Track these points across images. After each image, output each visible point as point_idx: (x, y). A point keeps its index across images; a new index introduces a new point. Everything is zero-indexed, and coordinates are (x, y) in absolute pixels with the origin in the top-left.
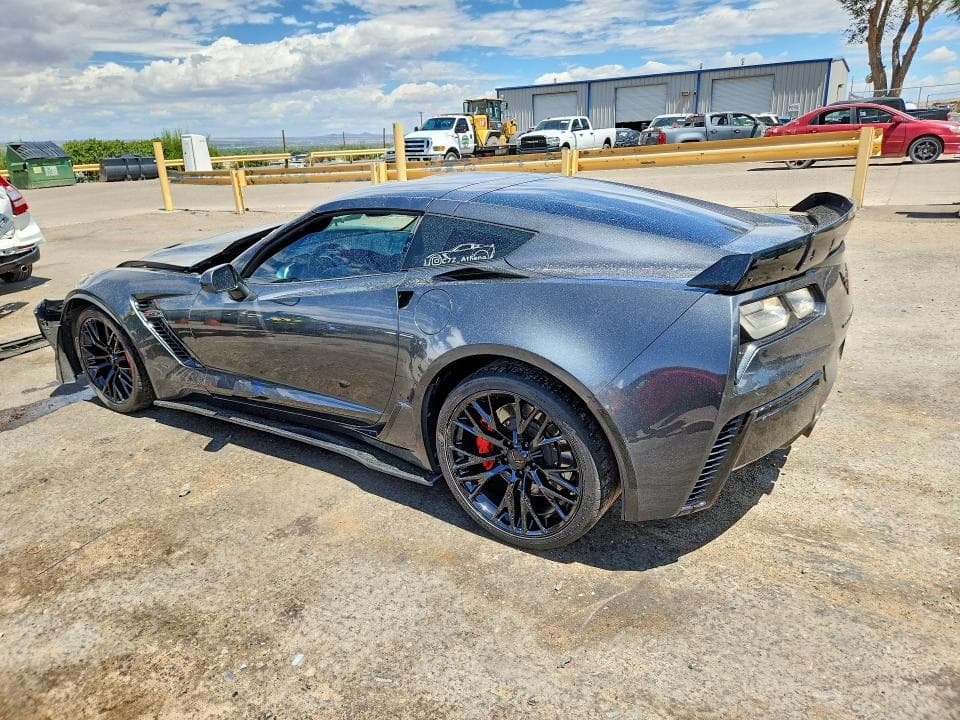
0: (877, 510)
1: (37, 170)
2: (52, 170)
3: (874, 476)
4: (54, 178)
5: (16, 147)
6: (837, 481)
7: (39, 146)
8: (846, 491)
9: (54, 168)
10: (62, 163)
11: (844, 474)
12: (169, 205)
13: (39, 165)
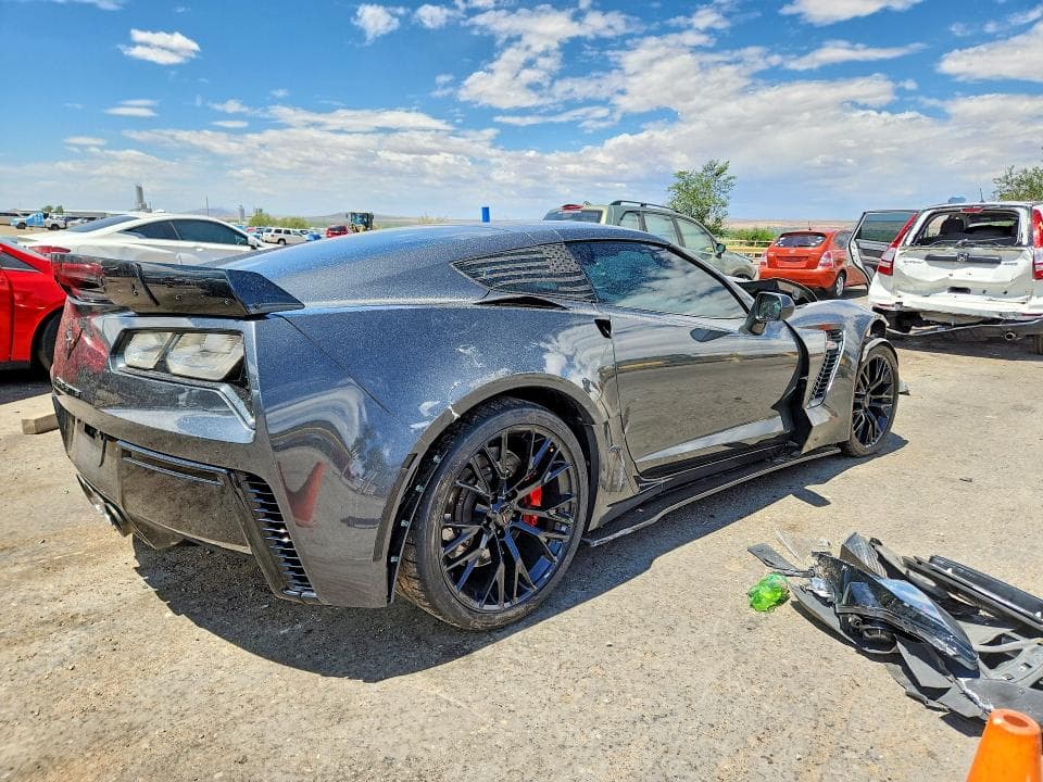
0: (14, 604)
3: (45, 637)
6: (82, 610)
8: (61, 605)
11: (81, 620)
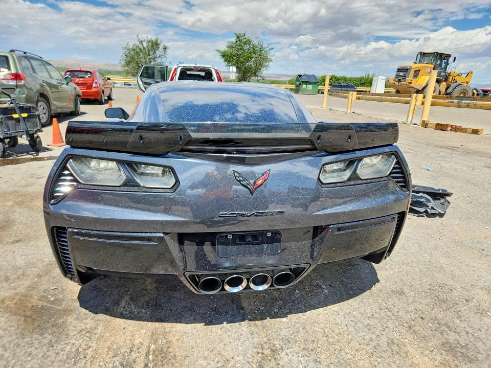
1: (304, 86)
2: (310, 87)
4: (310, 91)
5: (300, 76)
7: (309, 76)
9: (311, 86)
10: (315, 84)
12: (324, 106)
13: (306, 84)
